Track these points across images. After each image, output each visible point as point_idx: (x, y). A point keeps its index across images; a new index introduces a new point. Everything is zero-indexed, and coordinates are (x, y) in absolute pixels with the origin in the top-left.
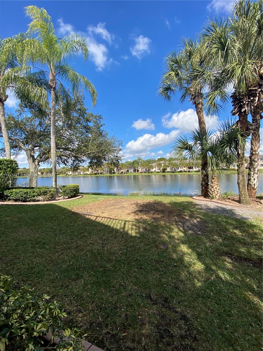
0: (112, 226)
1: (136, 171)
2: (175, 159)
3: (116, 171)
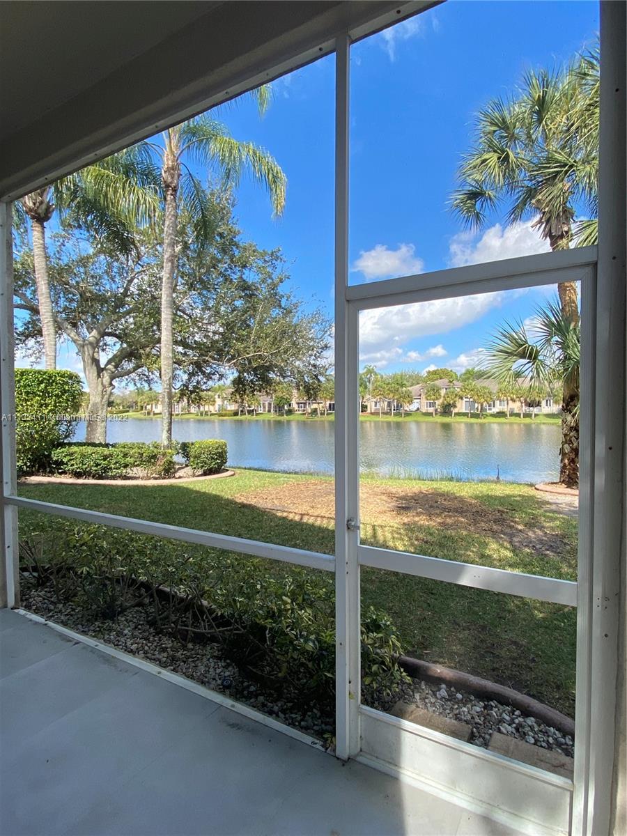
2: (481, 375)
3: (295, 406)
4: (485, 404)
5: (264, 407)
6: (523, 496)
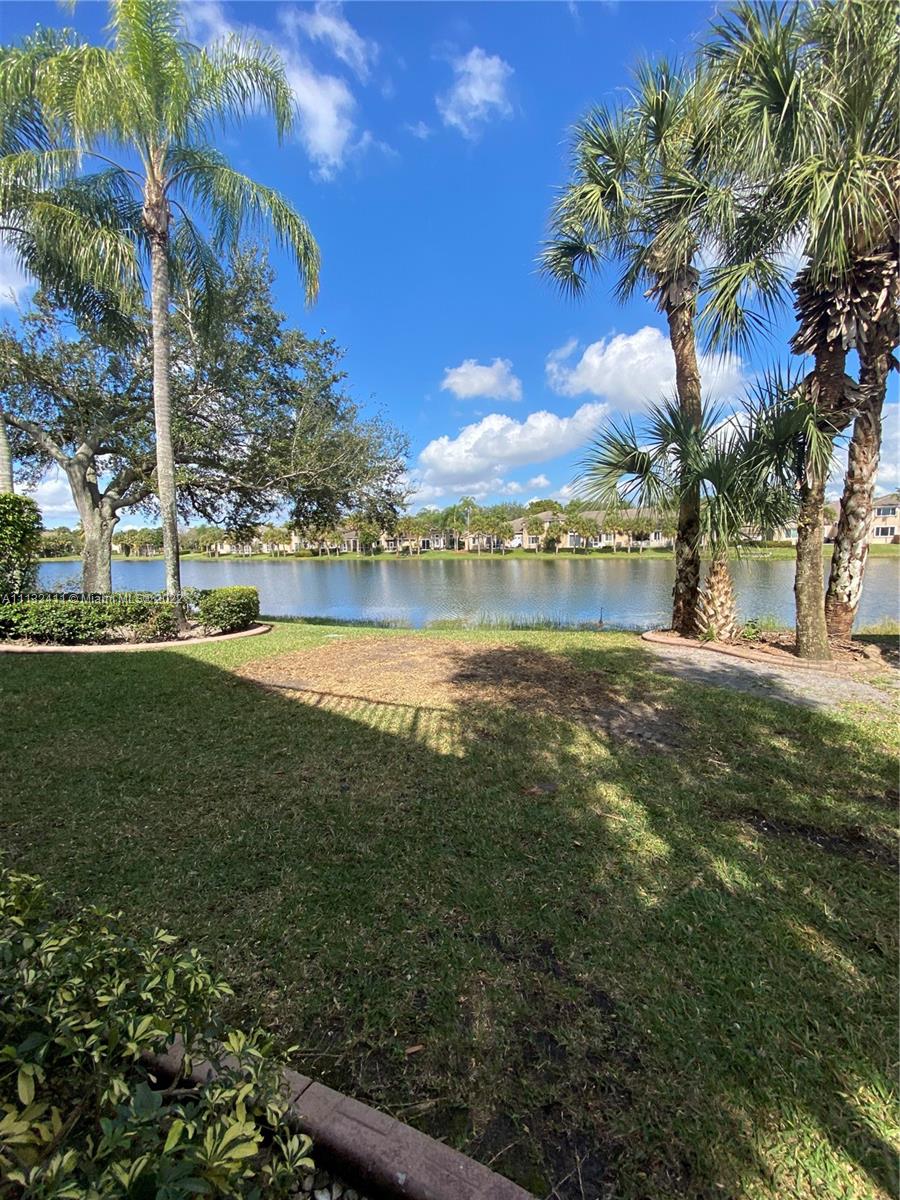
0: (373, 724)
1: (456, 546)
2: (588, 507)
3: (384, 544)
4: (591, 538)
5: (349, 546)
6: (627, 650)
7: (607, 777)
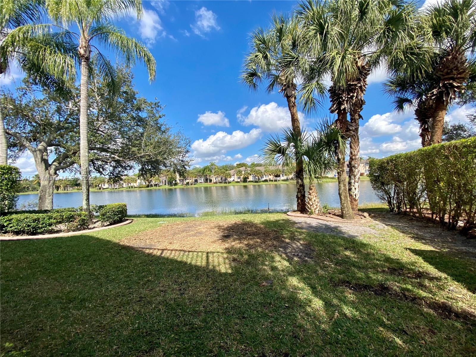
0: (189, 261)
1: (208, 181)
2: (260, 165)
3: (178, 181)
4: (260, 177)
5: (163, 183)
6: (283, 220)
7: (291, 274)
